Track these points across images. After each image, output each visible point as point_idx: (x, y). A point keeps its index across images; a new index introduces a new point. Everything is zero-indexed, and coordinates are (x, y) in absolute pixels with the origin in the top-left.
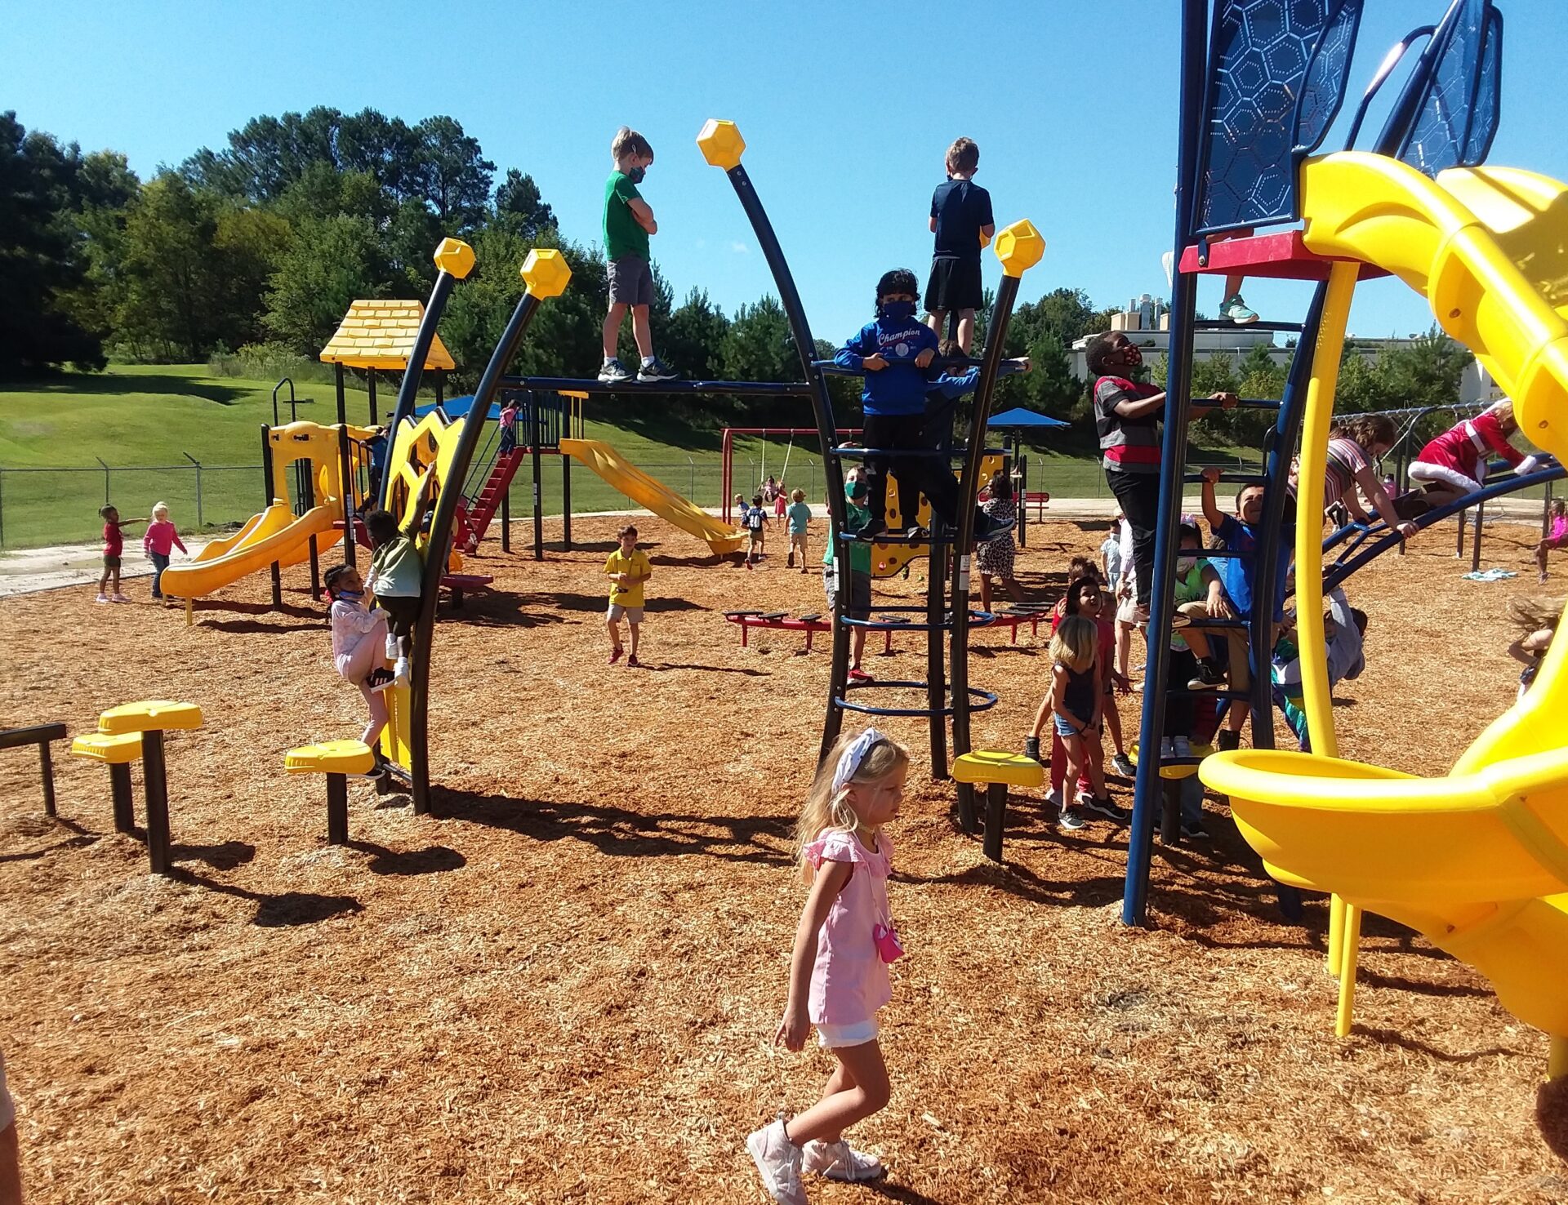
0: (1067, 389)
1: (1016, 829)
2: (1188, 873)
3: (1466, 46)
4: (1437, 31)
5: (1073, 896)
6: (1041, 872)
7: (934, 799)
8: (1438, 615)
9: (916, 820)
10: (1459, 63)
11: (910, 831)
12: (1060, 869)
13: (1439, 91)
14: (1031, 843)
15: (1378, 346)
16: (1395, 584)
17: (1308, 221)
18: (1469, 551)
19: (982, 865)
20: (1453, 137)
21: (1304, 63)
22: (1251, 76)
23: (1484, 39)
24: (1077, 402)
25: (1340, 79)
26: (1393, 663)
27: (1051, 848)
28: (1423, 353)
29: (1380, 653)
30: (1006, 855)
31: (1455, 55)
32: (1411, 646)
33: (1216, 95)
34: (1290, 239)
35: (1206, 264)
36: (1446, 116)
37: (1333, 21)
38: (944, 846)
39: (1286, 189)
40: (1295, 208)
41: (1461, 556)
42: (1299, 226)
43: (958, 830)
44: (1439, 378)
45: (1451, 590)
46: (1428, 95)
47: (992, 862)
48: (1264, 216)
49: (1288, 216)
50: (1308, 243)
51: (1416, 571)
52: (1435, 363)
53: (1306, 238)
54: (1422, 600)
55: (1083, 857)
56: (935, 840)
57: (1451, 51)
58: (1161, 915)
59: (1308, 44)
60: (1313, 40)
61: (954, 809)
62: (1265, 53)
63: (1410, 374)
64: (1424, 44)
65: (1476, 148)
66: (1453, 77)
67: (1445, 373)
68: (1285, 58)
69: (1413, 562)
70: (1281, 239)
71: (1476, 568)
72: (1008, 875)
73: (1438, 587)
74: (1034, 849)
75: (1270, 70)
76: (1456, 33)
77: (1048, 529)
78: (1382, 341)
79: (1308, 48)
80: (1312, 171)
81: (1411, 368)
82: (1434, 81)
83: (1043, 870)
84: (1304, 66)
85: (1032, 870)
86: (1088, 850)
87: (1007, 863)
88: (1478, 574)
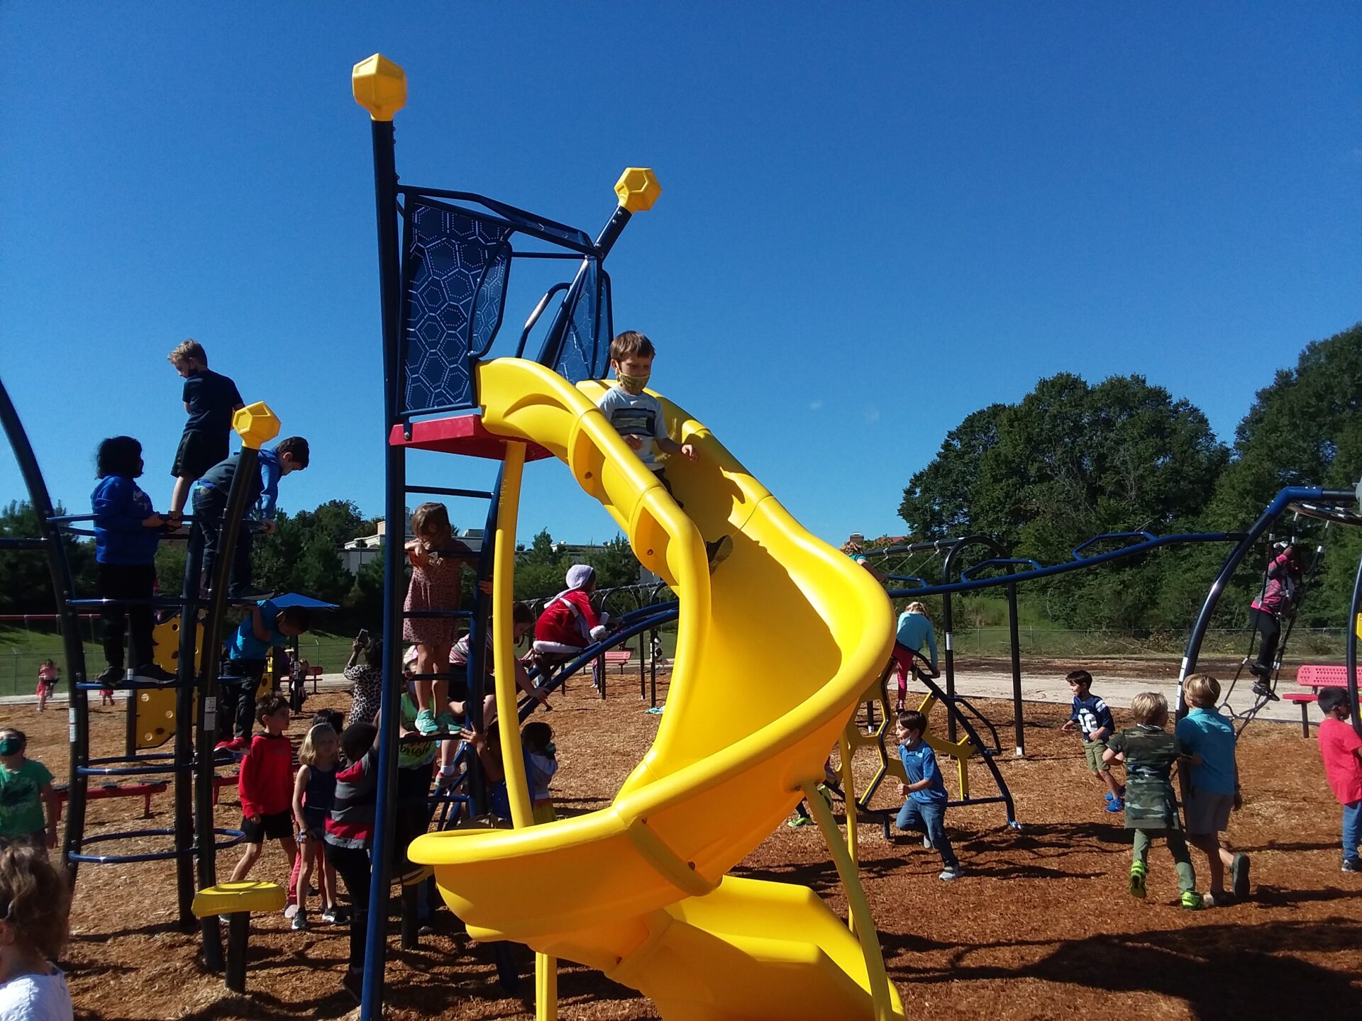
0: (342, 581)
1: (264, 960)
2: (426, 971)
3: (590, 299)
4: (571, 288)
5: (316, 1013)
6: (286, 995)
7: (181, 946)
8: (628, 740)
9: (158, 968)
10: (586, 311)
11: (151, 981)
12: (304, 989)
13: (575, 329)
14: (279, 971)
15: (581, 550)
16: (599, 721)
17: (484, 408)
18: (649, 694)
19: (224, 999)
20: (586, 360)
21: (473, 290)
22: (434, 297)
23: (599, 293)
24: (348, 591)
25: (499, 304)
26: (596, 778)
27: (297, 971)
28: (612, 555)
29: (587, 771)
30: (251, 985)
31: (584, 304)
32: (609, 763)
33: (408, 311)
34: (472, 421)
35: (410, 438)
36: (581, 346)
37: (491, 263)
38: (187, 989)
39: (466, 383)
40: (474, 398)
41: (644, 698)
42: (478, 411)
43: (203, 970)
44: (624, 574)
45: (637, 721)
46: (568, 331)
47: (234, 994)
48: (452, 403)
49: (469, 403)
50: (485, 424)
51: (614, 711)
52: (621, 562)
53: (483, 420)
54: (617, 730)
55: (327, 975)
56: (176, 987)
57: (581, 302)
58: (397, 1011)
59: (475, 277)
60: (478, 275)
61: (200, 952)
62: (443, 281)
63: (604, 570)
64: (563, 296)
65: (600, 367)
66: (583, 318)
67: (628, 569)
68: (459, 286)
69: (611, 705)
70: (466, 420)
71: (653, 706)
72: (251, 1003)
73: (629, 721)
74: (281, 975)
75: (448, 294)
76: (583, 291)
77: (323, 698)
78: (584, 547)
79: (475, 282)
80: (483, 369)
81: (605, 566)
82: (571, 322)
83: (288, 993)
84: (473, 292)
85: (276, 995)
86: (333, 968)
87: (251, 992)
88: (656, 709)
